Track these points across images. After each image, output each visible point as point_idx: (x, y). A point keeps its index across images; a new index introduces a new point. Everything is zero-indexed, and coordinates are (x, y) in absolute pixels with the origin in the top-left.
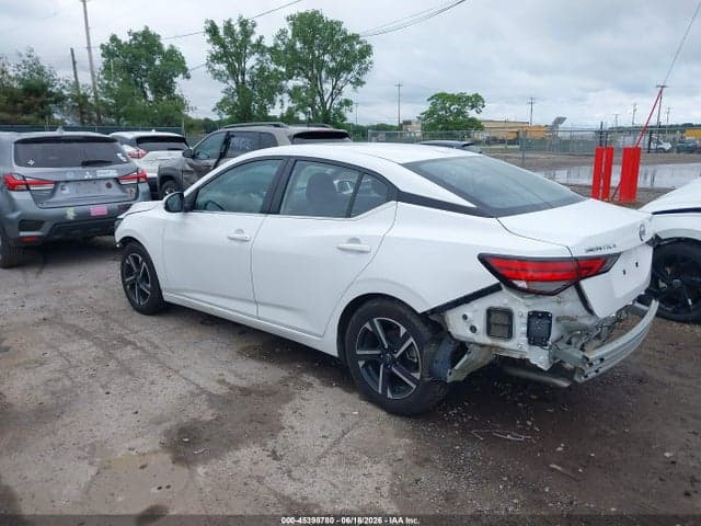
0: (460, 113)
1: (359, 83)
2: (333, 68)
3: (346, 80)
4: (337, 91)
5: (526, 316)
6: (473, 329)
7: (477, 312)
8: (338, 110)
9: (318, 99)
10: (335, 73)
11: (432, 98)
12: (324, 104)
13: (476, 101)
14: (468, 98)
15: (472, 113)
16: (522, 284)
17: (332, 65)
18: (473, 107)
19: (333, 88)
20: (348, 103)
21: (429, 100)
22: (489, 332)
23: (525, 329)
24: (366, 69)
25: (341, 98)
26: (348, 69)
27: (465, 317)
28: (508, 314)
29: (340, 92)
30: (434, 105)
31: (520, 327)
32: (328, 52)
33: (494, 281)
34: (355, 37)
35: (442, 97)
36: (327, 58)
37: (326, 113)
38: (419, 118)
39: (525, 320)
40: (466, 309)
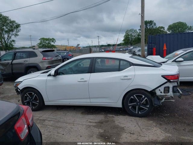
0: (49, 43)
1: (16, 35)
2: (7, 30)
3: (12, 34)
4: (9, 37)
5: (172, 87)
6: (161, 92)
7: (162, 89)
8: (10, 43)
9: (3, 40)
10: (8, 32)
11: (40, 39)
12: (5, 42)
13: (53, 40)
14: (51, 39)
15: (52, 43)
16: (172, 81)
17: (6, 30)
18: (53, 42)
19: (8, 37)
20: (13, 41)
21: (39, 40)
22: (164, 93)
23: (172, 90)
24: (19, 31)
25: (11, 39)
26: (12, 31)
27: (160, 90)
28: (169, 87)
29: (10, 38)
30: (41, 41)
31: (171, 90)
32: (5, 26)
33: (166, 81)
34: (14, 22)
35: (43, 39)
36: (4, 27)
37: (6, 44)
38: (37, 45)
39: (172, 88)
40: (160, 88)
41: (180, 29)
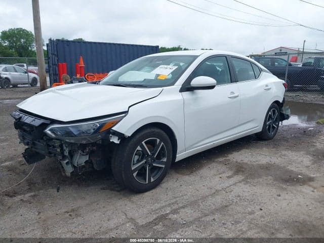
41: (22, 40)
